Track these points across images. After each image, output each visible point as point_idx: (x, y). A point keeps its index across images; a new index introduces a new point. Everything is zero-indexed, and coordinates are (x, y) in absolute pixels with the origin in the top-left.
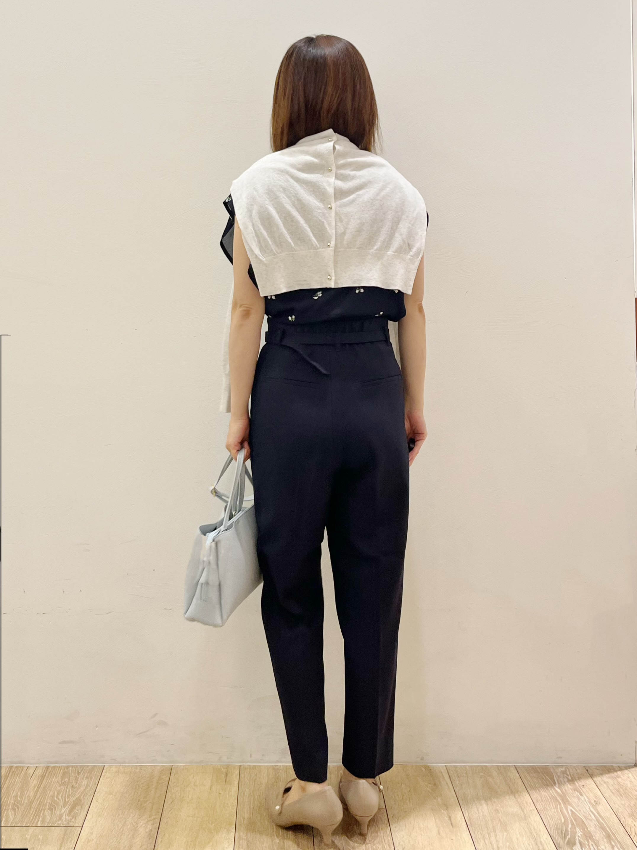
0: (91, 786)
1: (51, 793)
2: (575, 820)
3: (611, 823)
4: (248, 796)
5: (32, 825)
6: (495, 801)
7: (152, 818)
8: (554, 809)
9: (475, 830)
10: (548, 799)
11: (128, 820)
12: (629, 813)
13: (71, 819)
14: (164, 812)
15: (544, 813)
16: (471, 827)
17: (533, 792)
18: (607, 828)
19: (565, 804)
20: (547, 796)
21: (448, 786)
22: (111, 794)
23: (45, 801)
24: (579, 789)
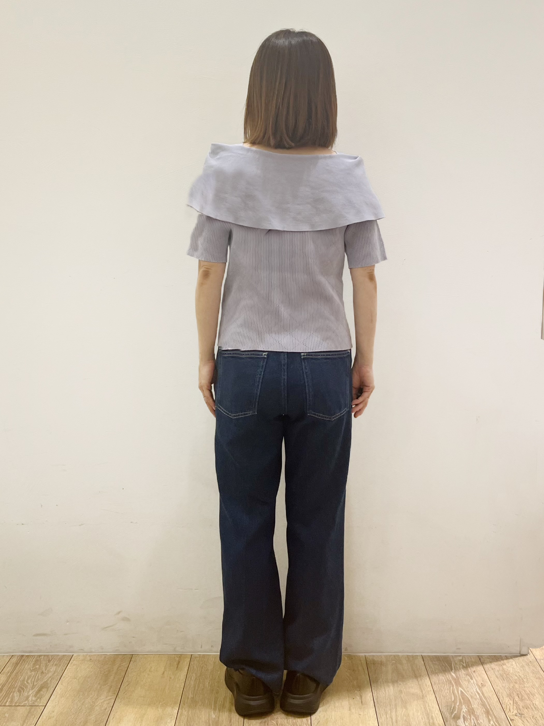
0: (58, 672)
1: (22, 677)
2: (463, 699)
6: (400, 684)
7: (108, 698)
8: (447, 690)
9: (380, 707)
10: (444, 682)
11: (86, 700)
12: (507, 694)
13: (37, 700)
14: (120, 693)
15: (438, 694)
16: (377, 705)
17: (433, 676)
18: (488, 705)
19: (457, 685)
20: (443, 680)
21: (364, 672)
22: (76, 678)
23: (15, 684)
24: (470, 674)
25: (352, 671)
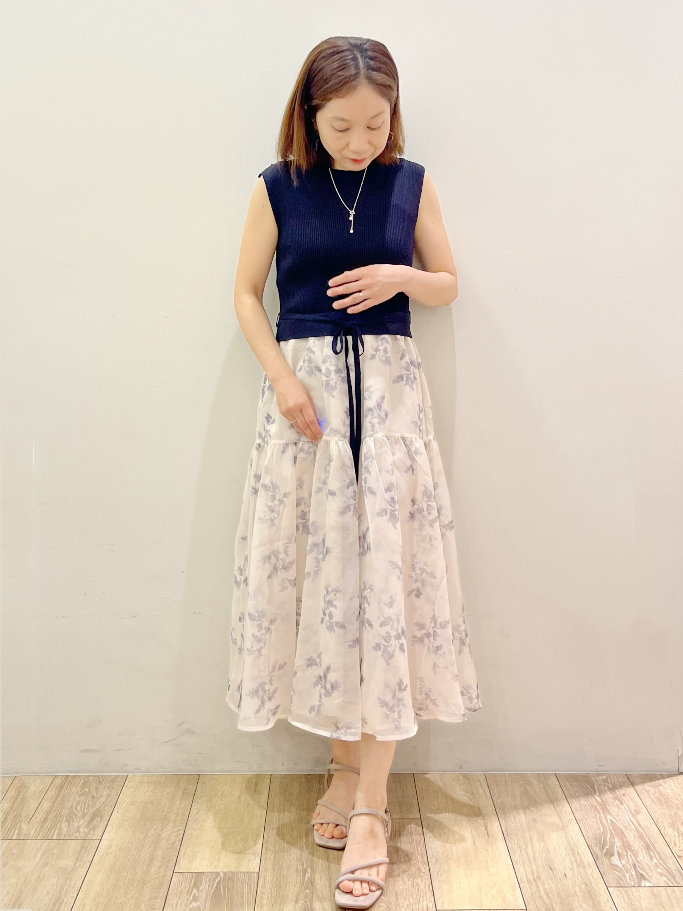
0: (112, 796)
1: (69, 803)
2: (615, 830)
3: (651, 833)
4: (278, 806)
5: (47, 837)
6: (533, 810)
7: (176, 829)
8: (593, 818)
9: (511, 840)
10: (587, 808)
11: (149, 832)
12: (669, 823)
13: (89, 832)
14: (189, 823)
15: (583, 823)
16: (507, 837)
17: (573, 800)
18: (647, 838)
19: (605, 813)
20: (586, 805)
21: (486, 795)
22: (134, 805)
23: (62, 811)
24: (619, 798)
25: (471, 795)
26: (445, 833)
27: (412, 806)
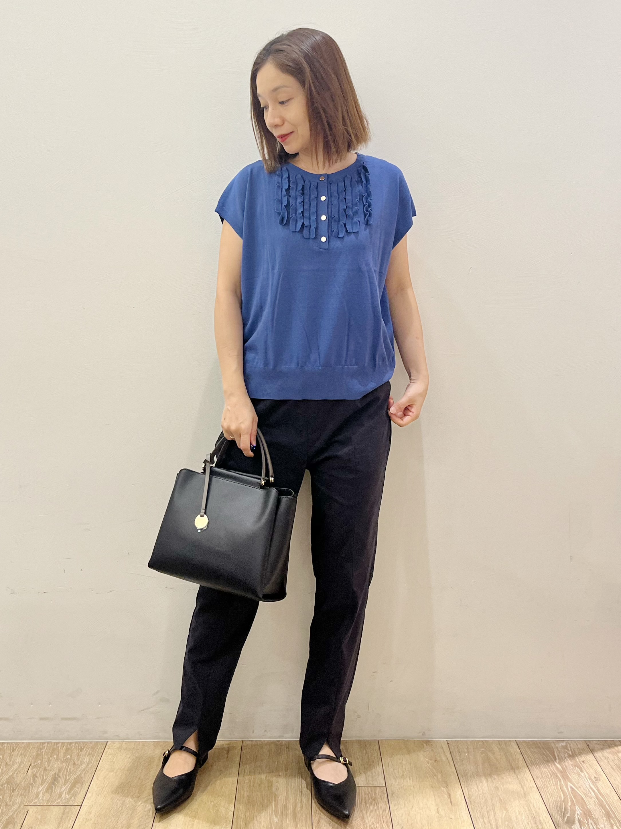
0: (92, 763)
2: (575, 798)
3: (611, 800)
6: (495, 778)
8: (554, 785)
9: (474, 806)
10: (548, 776)
13: (71, 798)
15: (544, 791)
16: (470, 805)
17: (535, 768)
18: (607, 806)
19: (566, 781)
20: (547, 773)
22: (112, 771)
24: (579, 765)
25: (434, 762)
26: (410, 801)
27: (377, 773)
